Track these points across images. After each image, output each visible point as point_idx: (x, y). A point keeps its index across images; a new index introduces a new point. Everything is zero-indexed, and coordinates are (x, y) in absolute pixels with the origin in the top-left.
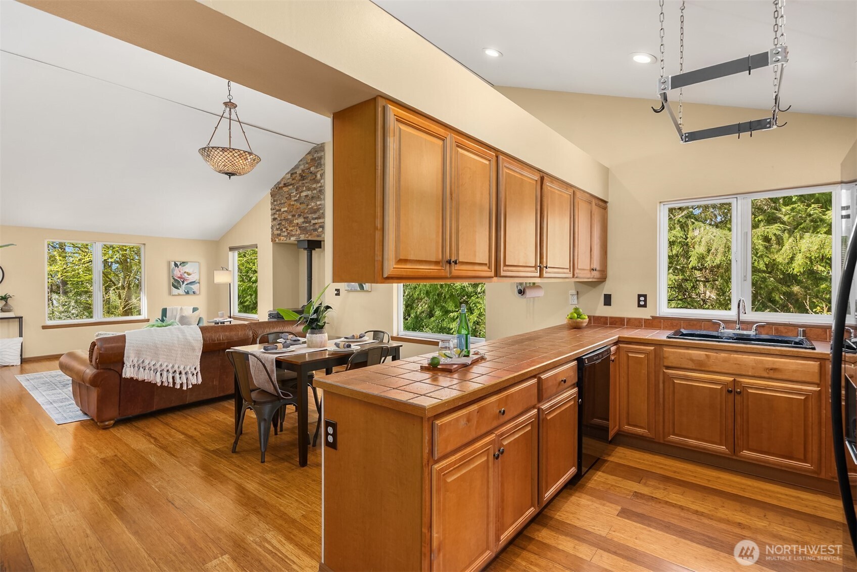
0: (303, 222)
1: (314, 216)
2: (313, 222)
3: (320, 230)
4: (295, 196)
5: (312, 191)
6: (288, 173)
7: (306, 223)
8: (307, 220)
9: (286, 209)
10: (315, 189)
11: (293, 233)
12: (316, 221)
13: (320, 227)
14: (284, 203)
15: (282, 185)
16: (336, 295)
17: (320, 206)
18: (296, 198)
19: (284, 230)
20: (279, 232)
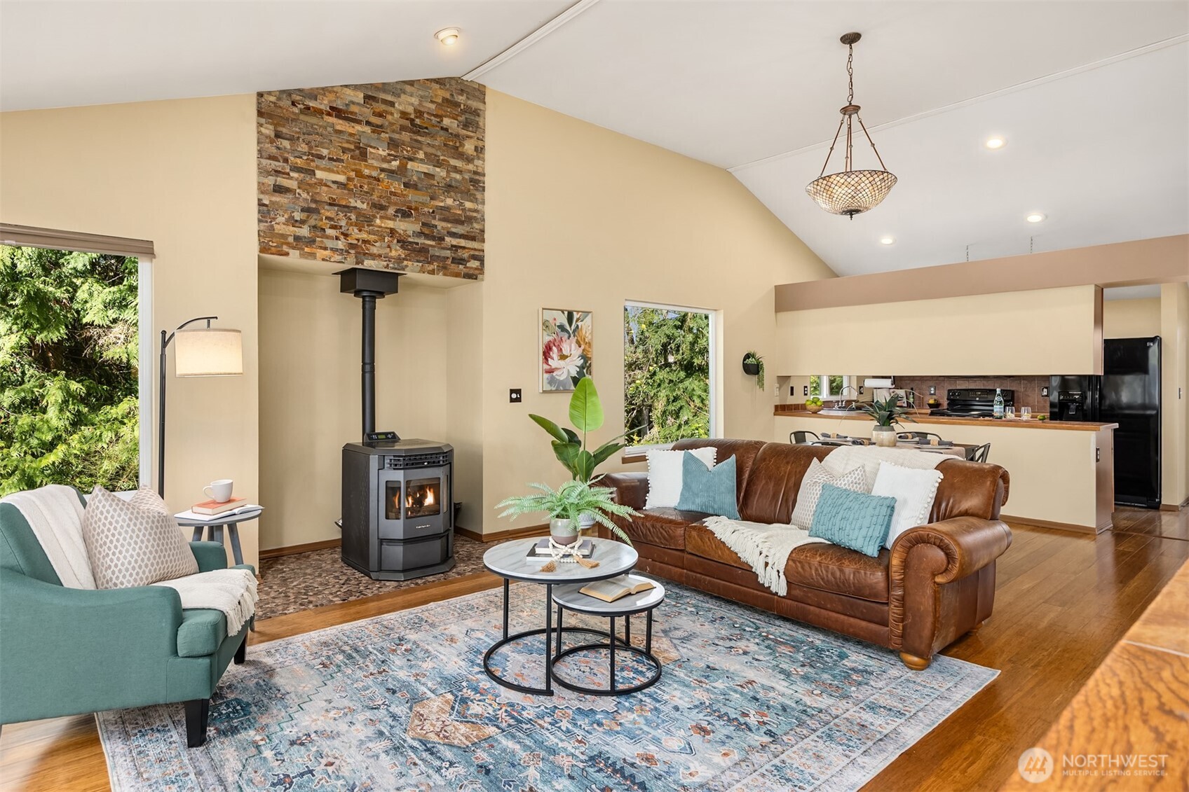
0: (421, 234)
1: (454, 230)
2: (449, 240)
3: (474, 264)
4: (384, 160)
5: (448, 172)
6: (356, 87)
7: (427, 236)
8: (427, 231)
9: (341, 178)
10: (456, 170)
11: (374, 250)
12: (462, 242)
13: (474, 258)
14: (331, 159)
15: (323, 104)
16: (512, 400)
17: (475, 214)
18: (385, 166)
19: (329, 232)
20: (304, 231)
